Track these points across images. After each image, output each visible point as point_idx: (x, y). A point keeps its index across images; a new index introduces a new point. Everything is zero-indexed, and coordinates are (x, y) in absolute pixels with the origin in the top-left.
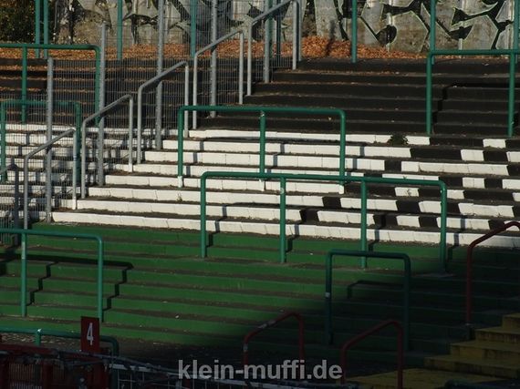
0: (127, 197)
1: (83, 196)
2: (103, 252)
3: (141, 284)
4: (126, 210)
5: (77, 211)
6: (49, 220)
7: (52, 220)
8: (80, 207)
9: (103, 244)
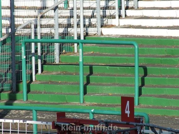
0: (155, 16)
1: (124, 16)
2: (139, 56)
3: (166, 77)
4: (154, 25)
5: (120, 27)
6: (99, 34)
7: (102, 34)
8: (121, 24)
9: (138, 49)
